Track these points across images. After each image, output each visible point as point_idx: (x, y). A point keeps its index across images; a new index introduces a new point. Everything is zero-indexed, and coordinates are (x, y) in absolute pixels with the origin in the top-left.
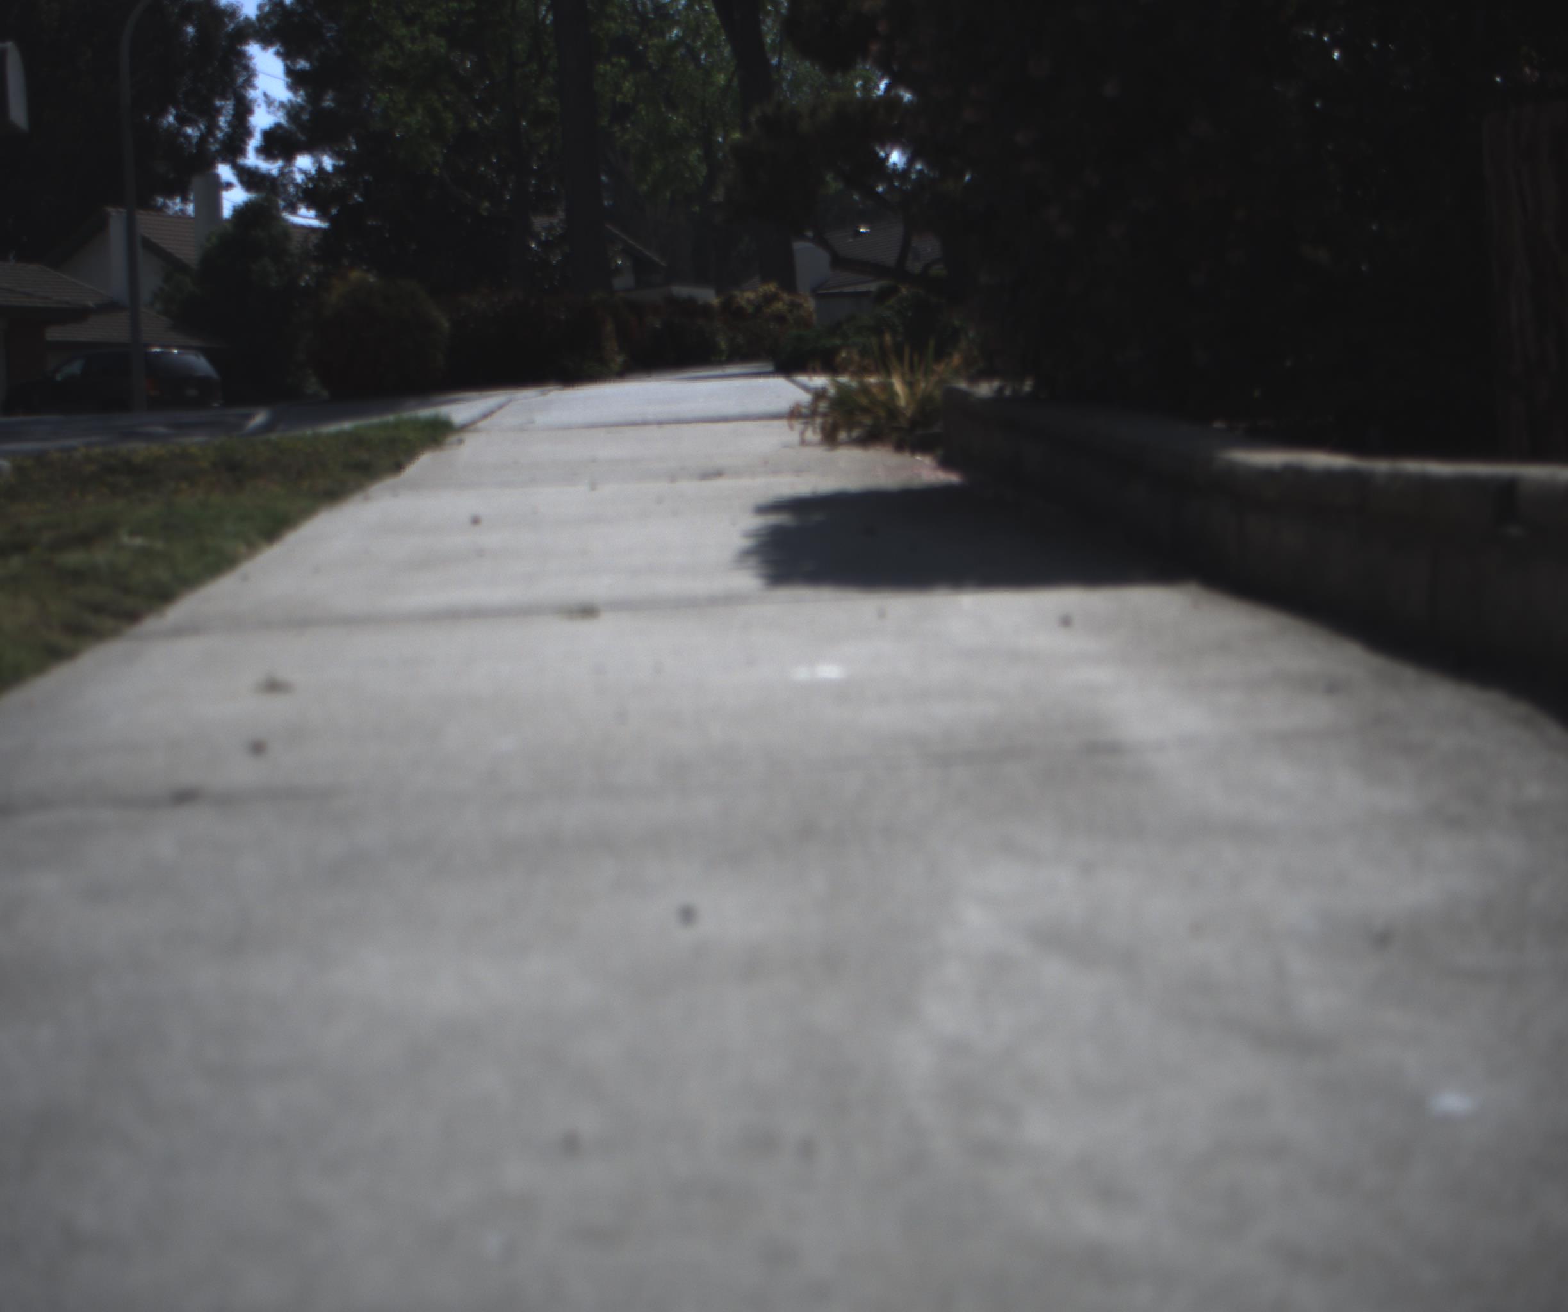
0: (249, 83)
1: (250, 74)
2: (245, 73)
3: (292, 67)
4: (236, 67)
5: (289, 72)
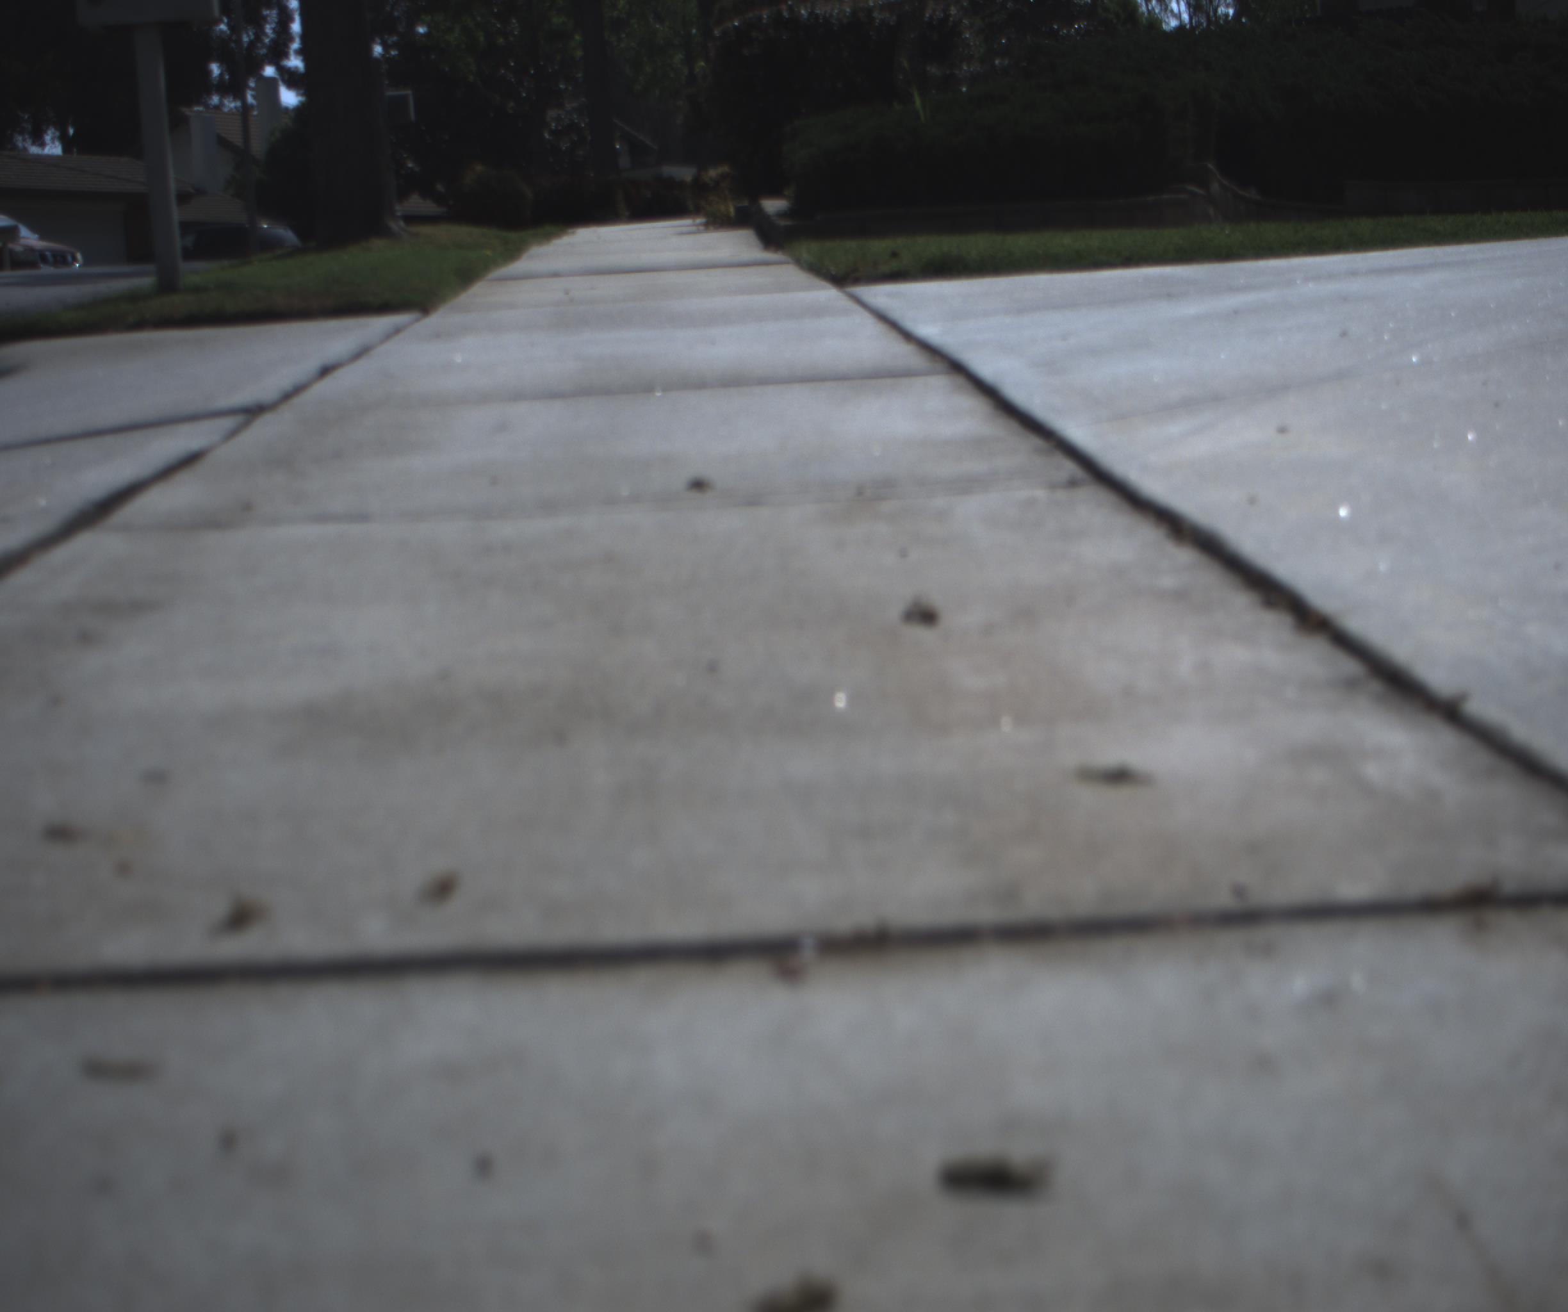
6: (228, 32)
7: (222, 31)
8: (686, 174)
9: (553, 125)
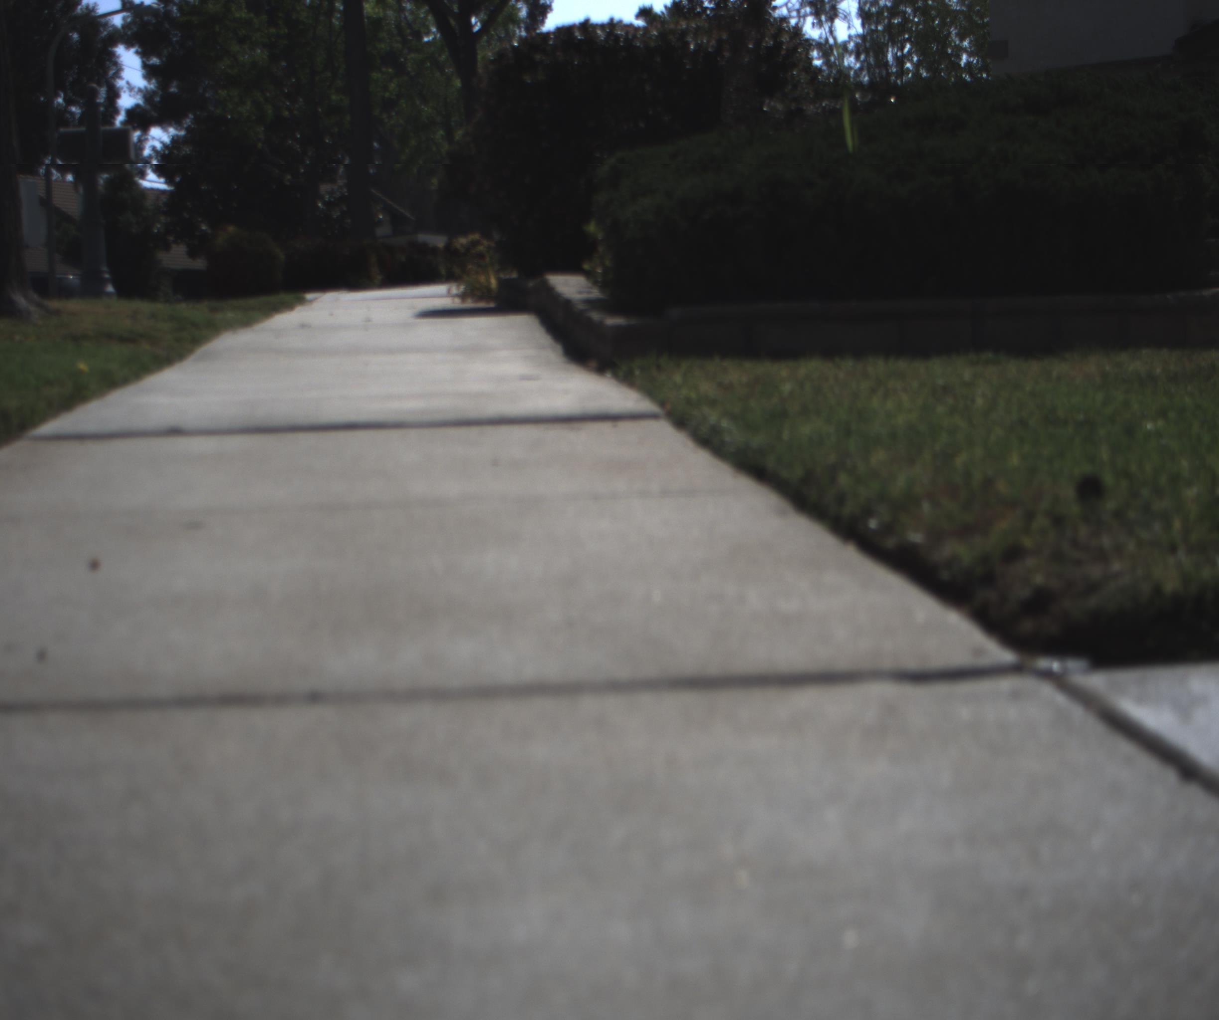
0: (117, 75)
1: (119, 69)
2: (114, 68)
3: (147, 62)
4: (108, 63)
5: (145, 66)
6: (64, 104)
7: (59, 104)
8: (439, 241)
9: (327, 197)
